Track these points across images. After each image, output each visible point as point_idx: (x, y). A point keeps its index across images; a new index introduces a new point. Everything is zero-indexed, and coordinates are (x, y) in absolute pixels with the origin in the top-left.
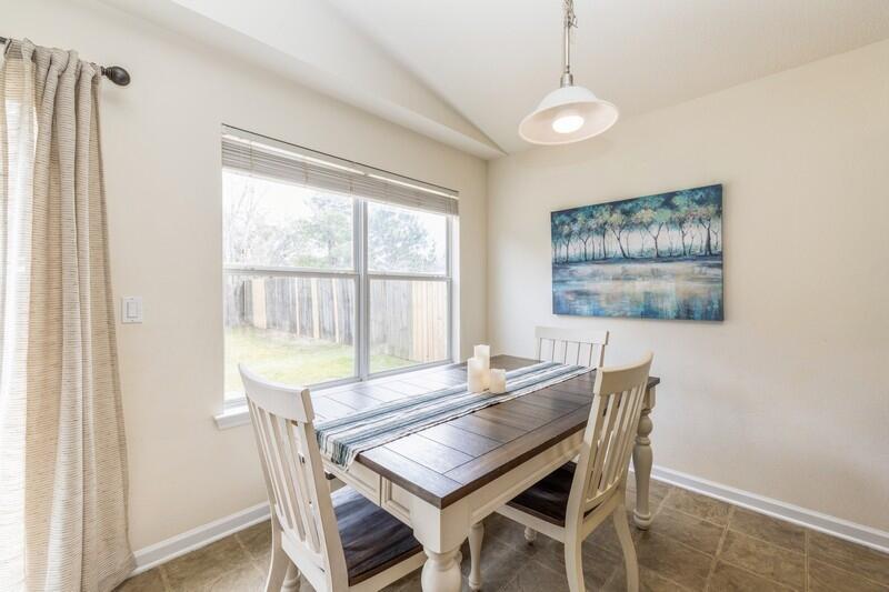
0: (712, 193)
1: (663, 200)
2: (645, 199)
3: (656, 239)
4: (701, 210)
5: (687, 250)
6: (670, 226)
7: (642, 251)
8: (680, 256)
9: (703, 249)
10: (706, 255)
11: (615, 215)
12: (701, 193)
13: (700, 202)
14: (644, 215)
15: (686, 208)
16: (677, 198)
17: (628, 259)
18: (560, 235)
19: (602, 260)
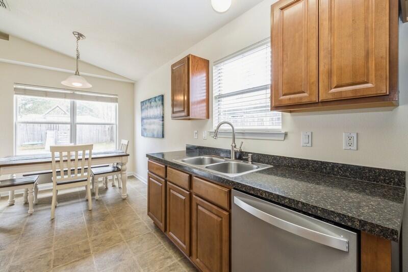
7: (152, 115)
10: (160, 117)
11: (149, 103)
12: (159, 97)
17: (151, 118)
18: (142, 110)
19: (147, 118)
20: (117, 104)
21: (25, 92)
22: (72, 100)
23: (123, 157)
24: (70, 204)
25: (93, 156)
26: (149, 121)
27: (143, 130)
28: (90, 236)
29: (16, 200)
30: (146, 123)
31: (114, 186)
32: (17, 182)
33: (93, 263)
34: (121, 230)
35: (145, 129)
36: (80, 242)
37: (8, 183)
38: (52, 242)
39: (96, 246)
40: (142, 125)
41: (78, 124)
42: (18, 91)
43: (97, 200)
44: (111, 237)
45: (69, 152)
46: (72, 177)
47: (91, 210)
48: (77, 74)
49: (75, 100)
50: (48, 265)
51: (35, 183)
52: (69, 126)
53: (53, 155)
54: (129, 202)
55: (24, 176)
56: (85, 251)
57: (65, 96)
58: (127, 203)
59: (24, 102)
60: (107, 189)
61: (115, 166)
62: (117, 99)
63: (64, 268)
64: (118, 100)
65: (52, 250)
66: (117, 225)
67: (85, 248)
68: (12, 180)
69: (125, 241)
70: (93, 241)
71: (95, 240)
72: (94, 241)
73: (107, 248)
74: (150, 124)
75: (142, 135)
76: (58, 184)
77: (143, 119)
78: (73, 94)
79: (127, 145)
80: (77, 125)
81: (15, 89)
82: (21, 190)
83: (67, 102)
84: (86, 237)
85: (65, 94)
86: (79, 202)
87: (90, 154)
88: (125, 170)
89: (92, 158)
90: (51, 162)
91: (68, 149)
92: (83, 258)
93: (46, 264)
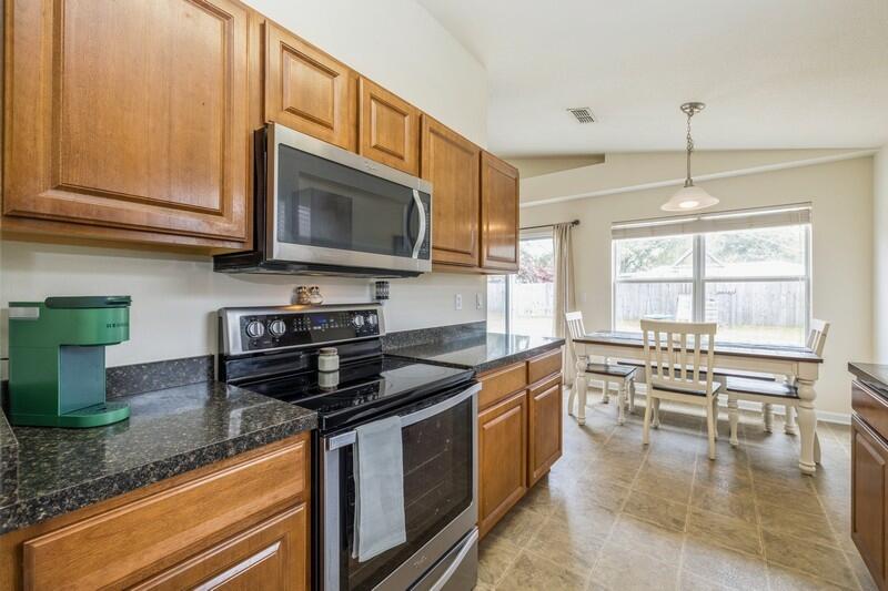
20: (810, 226)
21: (626, 233)
22: (696, 234)
23: (801, 364)
24: (680, 433)
25: (716, 349)
28: (693, 503)
29: (612, 398)
31: (790, 434)
32: (611, 370)
33: (680, 548)
34: (764, 532)
36: (673, 503)
37: (603, 369)
38: (633, 477)
39: (697, 526)
42: (617, 234)
43: (734, 447)
44: (734, 531)
45: (684, 336)
46: (688, 384)
47: (712, 460)
48: (689, 184)
49: (701, 234)
50: (618, 503)
51: (629, 377)
52: (690, 286)
53: (646, 335)
54: (818, 487)
55: (619, 363)
56: (675, 521)
57: (683, 228)
58: (813, 486)
59: (647, 247)
60: (768, 433)
61: (792, 384)
62: (808, 212)
63: (637, 522)
64: (813, 215)
65: (629, 487)
66: (759, 518)
67: (678, 516)
68: (607, 366)
69: (765, 559)
70: (695, 514)
71: (700, 515)
72: (697, 517)
73: (716, 542)
76: (655, 388)
78: (698, 223)
79: (824, 335)
80: (707, 284)
81: (614, 232)
82: (614, 384)
83: (688, 239)
84: (686, 501)
85: (683, 224)
86: (696, 436)
87: (711, 343)
88: (810, 400)
89: (715, 353)
90: (642, 347)
91: (684, 329)
92: (669, 530)
93: (616, 500)
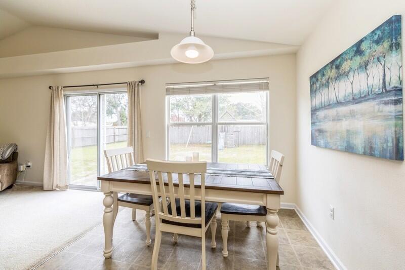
0: (386, 28)
1: (355, 49)
2: (345, 53)
3: (352, 84)
4: (379, 49)
5: (370, 89)
6: (359, 70)
7: (345, 96)
8: (365, 96)
9: (381, 87)
10: (382, 93)
11: (333, 71)
12: (379, 32)
13: (378, 42)
14: (346, 66)
15: (369, 51)
16: (363, 44)
17: (339, 103)
18: (313, 91)
19: (328, 106)
20: (268, 92)
22: (214, 94)
26: (332, 112)
27: (317, 134)
30: (325, 118)
35: (320, 131)
40: (313, 123)
41: (220, 124)
42: (171, 92)
57: (205, 90)
62: (268, 83)
64: (270, 86)
74: (337, 119)
75: (313, 144)
77: (314, 111)
80: (219, 126)
81: (167, 90)
83: (209, 97)
85: (206, 87)
